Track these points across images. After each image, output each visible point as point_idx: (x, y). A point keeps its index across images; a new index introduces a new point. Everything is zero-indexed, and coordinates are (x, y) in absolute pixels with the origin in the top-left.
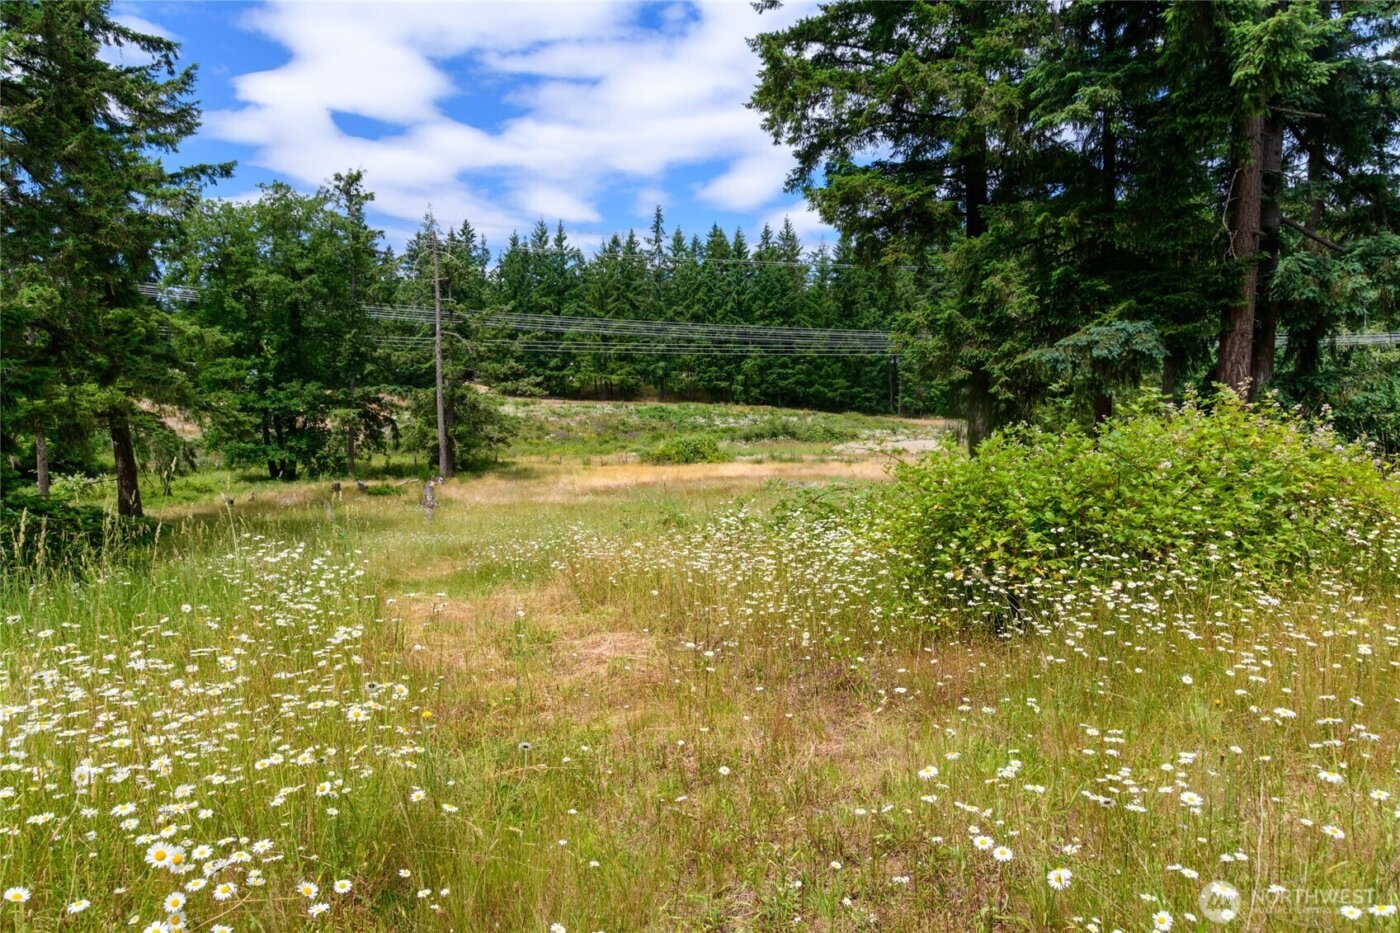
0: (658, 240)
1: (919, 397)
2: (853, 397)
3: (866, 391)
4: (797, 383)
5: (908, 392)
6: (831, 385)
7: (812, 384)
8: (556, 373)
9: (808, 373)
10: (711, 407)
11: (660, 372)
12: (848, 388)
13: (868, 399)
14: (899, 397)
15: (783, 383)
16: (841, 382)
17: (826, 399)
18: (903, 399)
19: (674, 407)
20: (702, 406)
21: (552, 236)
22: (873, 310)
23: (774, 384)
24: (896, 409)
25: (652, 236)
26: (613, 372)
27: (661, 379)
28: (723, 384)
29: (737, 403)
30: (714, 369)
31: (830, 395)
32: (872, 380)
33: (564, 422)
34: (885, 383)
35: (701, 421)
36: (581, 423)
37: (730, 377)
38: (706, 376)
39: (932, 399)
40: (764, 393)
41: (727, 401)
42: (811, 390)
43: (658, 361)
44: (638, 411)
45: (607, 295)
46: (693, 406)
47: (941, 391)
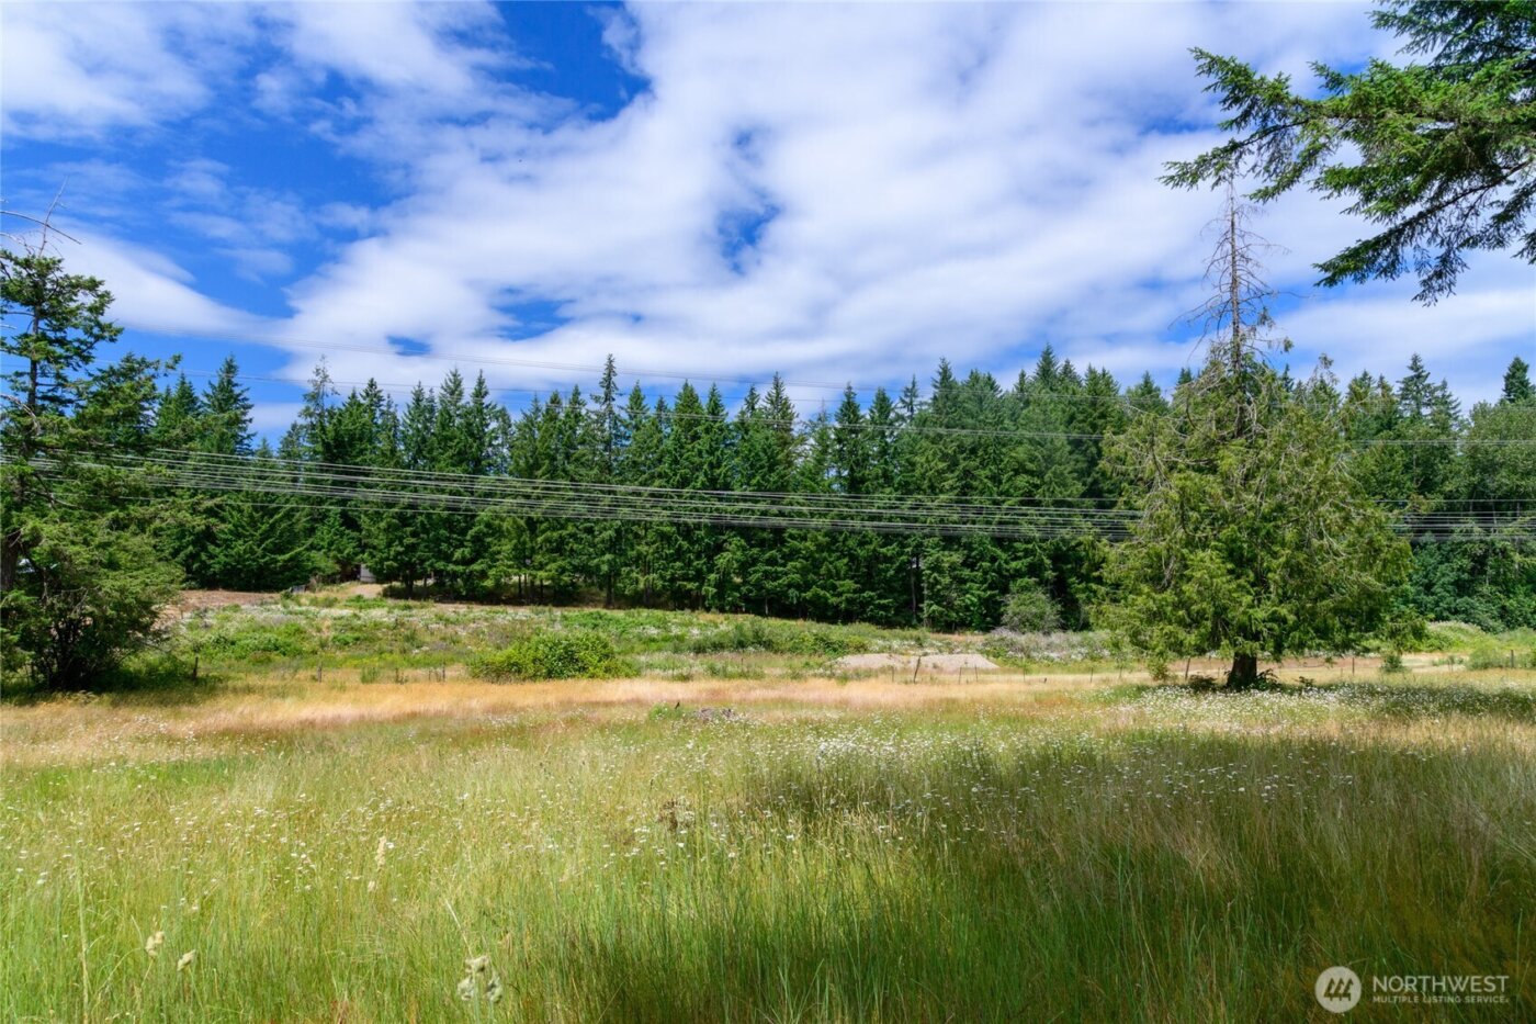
0: (608, 398)
1: (950, 606)
2: (864, 604)
3: (880, 597)
4: (790, 586)
5: (938, 598)
6: (834, 587)
7: (807, 586)
8: (460, 568)
9: (803, 571)
10: (670, 615)
11: (605, 568)
12: (855, 591)
13: (884, 608)
14: (924, 606)
15: (769, 585)
16: (849, 584)
17: (826, 605)
18: (929, 608)
19: (619, 614)
20: (659, 613)
21: (469, 388)
22: (888, 490)
23: (758, 586)
24: (920, 620)
25: (601, 393)
26: (541, 567)
27: (608, 576)
28: (690, 586)
29: (708, 610)
30: (678, 564)
31: (833, 600)
32: (888, 582)
33: (450, 630)
34: (906, 589)
35: (653, 632)
36: (476, 633)
37: (700, 577)
38: (668, 575)
39: (967, 608)
40: (745, 598)
41: (693, 608)
42: (808, 595)
43: (603, 554)
44: (565, 618)
45: (537, 466)
46: (645, 612)
47: (979, 597)
